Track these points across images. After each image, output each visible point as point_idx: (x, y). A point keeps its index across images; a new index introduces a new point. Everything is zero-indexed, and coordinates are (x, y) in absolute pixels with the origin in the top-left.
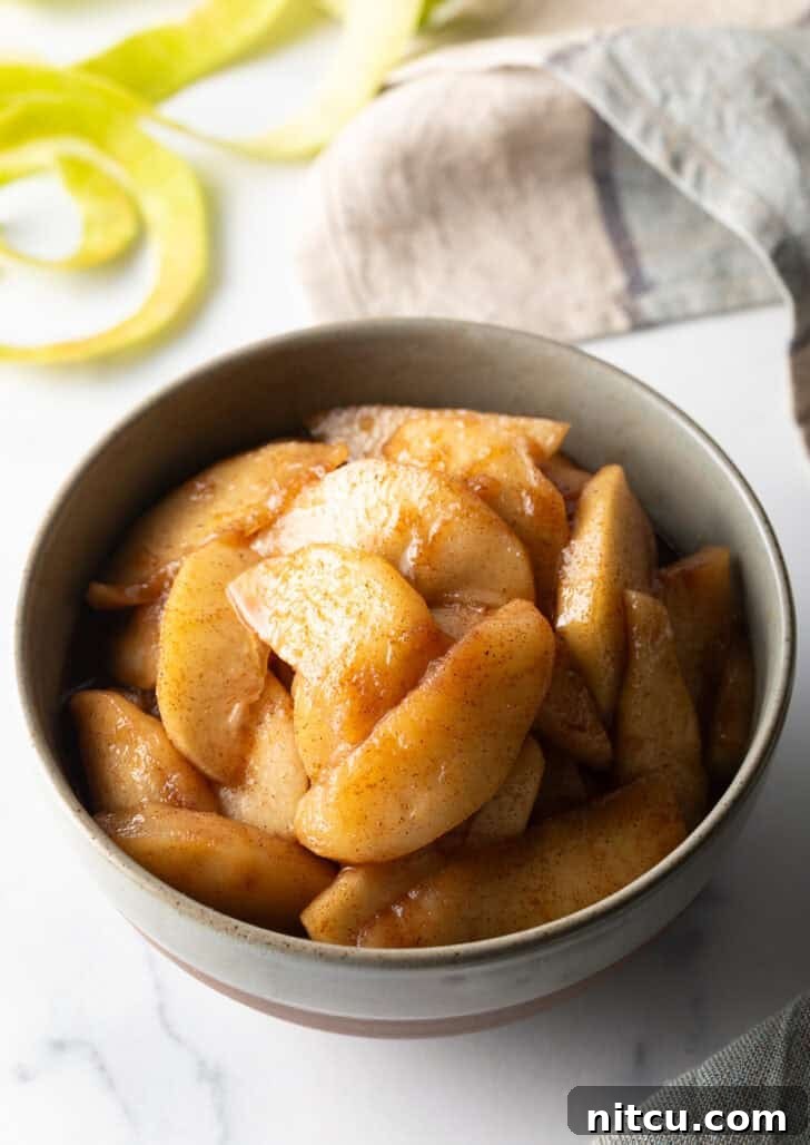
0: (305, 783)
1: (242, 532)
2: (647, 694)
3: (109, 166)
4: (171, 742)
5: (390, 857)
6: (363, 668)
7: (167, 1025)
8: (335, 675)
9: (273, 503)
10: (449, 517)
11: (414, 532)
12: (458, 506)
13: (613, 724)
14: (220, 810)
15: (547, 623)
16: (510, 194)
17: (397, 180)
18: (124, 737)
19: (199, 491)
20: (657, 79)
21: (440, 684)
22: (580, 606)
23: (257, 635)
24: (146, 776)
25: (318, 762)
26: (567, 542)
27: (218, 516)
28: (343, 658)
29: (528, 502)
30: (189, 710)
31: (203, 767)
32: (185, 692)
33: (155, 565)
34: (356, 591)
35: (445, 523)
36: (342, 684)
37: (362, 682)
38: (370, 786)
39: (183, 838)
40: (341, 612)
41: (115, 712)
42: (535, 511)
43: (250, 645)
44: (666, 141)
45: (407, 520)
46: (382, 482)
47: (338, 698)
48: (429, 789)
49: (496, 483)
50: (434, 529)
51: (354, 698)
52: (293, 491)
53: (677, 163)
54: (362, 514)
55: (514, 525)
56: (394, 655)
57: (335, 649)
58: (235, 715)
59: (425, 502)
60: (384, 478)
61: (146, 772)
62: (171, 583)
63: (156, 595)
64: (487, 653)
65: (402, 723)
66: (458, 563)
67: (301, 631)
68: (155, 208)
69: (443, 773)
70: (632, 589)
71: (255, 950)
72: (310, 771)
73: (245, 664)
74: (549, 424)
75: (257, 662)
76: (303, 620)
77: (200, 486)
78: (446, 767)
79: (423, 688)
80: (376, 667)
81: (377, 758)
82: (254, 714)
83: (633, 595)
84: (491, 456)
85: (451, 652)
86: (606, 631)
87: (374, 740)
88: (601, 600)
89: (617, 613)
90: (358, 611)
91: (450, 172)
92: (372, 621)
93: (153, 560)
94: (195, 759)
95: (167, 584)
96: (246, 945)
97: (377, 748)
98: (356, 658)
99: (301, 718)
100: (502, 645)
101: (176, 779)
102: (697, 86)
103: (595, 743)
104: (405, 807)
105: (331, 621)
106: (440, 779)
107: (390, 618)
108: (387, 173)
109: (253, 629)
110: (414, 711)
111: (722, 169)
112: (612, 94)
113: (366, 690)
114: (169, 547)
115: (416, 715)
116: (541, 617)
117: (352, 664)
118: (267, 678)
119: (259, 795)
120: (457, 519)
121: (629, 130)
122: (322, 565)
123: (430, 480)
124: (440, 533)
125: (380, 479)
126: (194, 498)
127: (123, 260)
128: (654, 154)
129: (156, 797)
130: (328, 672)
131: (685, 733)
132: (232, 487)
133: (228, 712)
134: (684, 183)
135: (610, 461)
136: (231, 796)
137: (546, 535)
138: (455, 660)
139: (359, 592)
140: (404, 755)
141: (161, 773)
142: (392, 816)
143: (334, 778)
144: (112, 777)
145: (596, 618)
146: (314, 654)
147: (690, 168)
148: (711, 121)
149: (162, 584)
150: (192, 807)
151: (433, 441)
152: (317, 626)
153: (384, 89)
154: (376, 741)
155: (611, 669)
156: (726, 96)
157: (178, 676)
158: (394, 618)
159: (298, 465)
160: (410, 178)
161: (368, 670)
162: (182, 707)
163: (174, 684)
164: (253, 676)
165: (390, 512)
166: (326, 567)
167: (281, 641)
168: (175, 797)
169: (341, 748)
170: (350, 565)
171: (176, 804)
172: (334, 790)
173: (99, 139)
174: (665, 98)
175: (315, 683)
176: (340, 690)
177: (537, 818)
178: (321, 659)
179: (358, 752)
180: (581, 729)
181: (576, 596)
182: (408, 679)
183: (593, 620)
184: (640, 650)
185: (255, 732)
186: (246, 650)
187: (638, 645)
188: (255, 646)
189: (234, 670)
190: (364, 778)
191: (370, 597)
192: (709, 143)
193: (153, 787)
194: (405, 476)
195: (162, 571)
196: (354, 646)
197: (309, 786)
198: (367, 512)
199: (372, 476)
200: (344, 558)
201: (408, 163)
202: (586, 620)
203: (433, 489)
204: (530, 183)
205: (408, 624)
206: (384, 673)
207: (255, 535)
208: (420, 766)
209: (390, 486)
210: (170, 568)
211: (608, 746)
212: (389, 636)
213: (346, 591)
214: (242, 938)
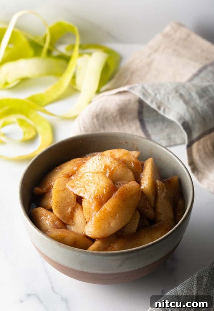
0: (86, 223)
1: (69, 175)
2: (162, 203)
3: (29, 121)
4: (55, 215)
5: (107, 236)
6: (99, 194)
7: (53, 290)
8: (92, 197)
9: (75, 168)
10: (116, 166)
11: (108, 170)
12: (118, 163)
13: (155, 208)
14: (67, 228)
15: (139, 185)
16: (120, 124)
17: (95, 120)
18: (45, 215)
19: (58, 169)
20: (154, 91)
21: (116, 197)
22: (146, 183)
23: (74, 193)
24: (50, 223)
25: (89, 218)
26: (142, 172)
27: (62, 173)
28: (94, 193)
29: (133, 164)
30: (59, 209)
31: (63, 220)
32: (58, 205)
33: (49, 184)
34: (96, 179)
35: (115, 167)
36: (94, 198)
37: (99, 198)
38: (102, 219)
39: (60, 233)
40: (93, 184)
41: (42, 211)
42: (134, 165)
43: (72, 195)
44: (156, 103)
45: (106, 167)
46: (100, 160)
47: (93, 202)
48: (115, 219)
49: (125, 160)
50: (112, 169)
51: (97, 202)
52: (79, 166)
53: (159, 108)
54: (96, 167)
55: (130, 168)
56: (106, 191)
57: (92, 192)
58: (70, 210)
59: (110, 163)
60: (100, 159)
61: (50, 221)
62: (52, 186)
63: (49, 190)
64: (126, 190)
65: (108, 206)
66: (118, 176)
67: (84, 189)
68: (39, 129)
69: (118, 216)
70: (157, 180)
71: (78, 254)
72: (87, 220)
73: (71, 199)
74: (136, 152)
75: (74, 199)
76: (84, 187)
77: (58, 168)
78: (118, 215)
79: (112, 197)
80: (102, 194)
81: (103, 213)
82: (74, 209)
83: (158, 181)
84: (124, 155)
85: (118, 190)
86: (152, 189)
87: (102, 209)
88: (150, 182)
89: (154, 185)
90: (97, 183)
91: (107, 119)
92: (101, 185)
93: (48, 183)
94: (61, 218)
95: (52, 187)
96: (76, 253)
97: (103, 211)
98: (97, 192)
99: (84, 208)
100: (129, 188)
101: (57, 223)
102: (163, 92)
103: (150, 212)
104: (110, 224)
105: (91, 186)
106: (117, 217)
107: (104, 184)
108: (93, 119)
109: (72, 192)
110: (111, 202)
111: (169, 108)
112: (144, 95)
113: (100, 199)
114: (52, 180)
115: (111, 203)
116: (138, 184)
117: (96, 194)
118: (76, 203)
119: (76, 226)
120: (117, 166)
121: (148, 102)
122: (88, 176)
123: (111, 158)
124: (113, 170)
125: (99, 159)
126: (56, 171)
127: (33, 140)
128: (154, 106)
129: (53, 226)
130: (91, 196)
131: (170, 214)
132: (65, 167)
133: (68, 209)
134: (161, 112)
135: (150, 157)
136: (69, 227)
137: (137, 170)
138: (119, 191)
139: (97, 180)
140: (109, 212)
141: (53, 222)
142: (106, 226)
143: (93, 218)
144: (42, 224)
145: (150, 185)
146: (87, 193)
147: (162, 109)
148: (166, 99)
149: (51, 187)
150: (61, 228)
151: (110, 154)
152: (88, 188)
153: (90, 102)
154: (103, 209)
155: (153, 197)
156: (169, 93)
157: (56, 202)
158: (105, 184)
159: (80, 161)
160: (98, 120)
161: (100, 195)
162: (57, 208)
163: (55, 203)
164: (73, 202)
165: (102, 166)
166: (89, 176)
167: (79, 193)
168: (57, 227)
169: (94, 213)
170: (94, 175)
171: (57, 228)
172: (93, 221)
173: (27, 115)
174: (156, 95)
175: (88, 199)
176: (94, 199)
177: (138, 229)
178: (89, 194)
179: (99, 212)
180: (148, 208)
181: (145, 181)
182: (109, 196)
183: (149, 186)
184: (160, 193)
185: (74, 213)
186: (71, 196)
187: (159, 192)
188: (73, 195)
189: (69, 200)
190: (100, 218)
191: (99, 180)
192: (166, 103)
193: (52, 225)
194: (105, 158)
195: (51, 184)
196: (96, 190)
197: (87, 223)
198: (97, 167)
199: (98, 159)
200: (93, 174)
201: (97, 116)
202: (147, 186)
203: (112, 160)
204: (125, 121)
205: (108, 185)
206: (103, 195)
207: (71, 176)
208: (113, 214)
209: (102, 161)
210: (52, 184)
211: (154, 213)
212: (104, 188)
213: (94, 180)
214: (75, 251)
